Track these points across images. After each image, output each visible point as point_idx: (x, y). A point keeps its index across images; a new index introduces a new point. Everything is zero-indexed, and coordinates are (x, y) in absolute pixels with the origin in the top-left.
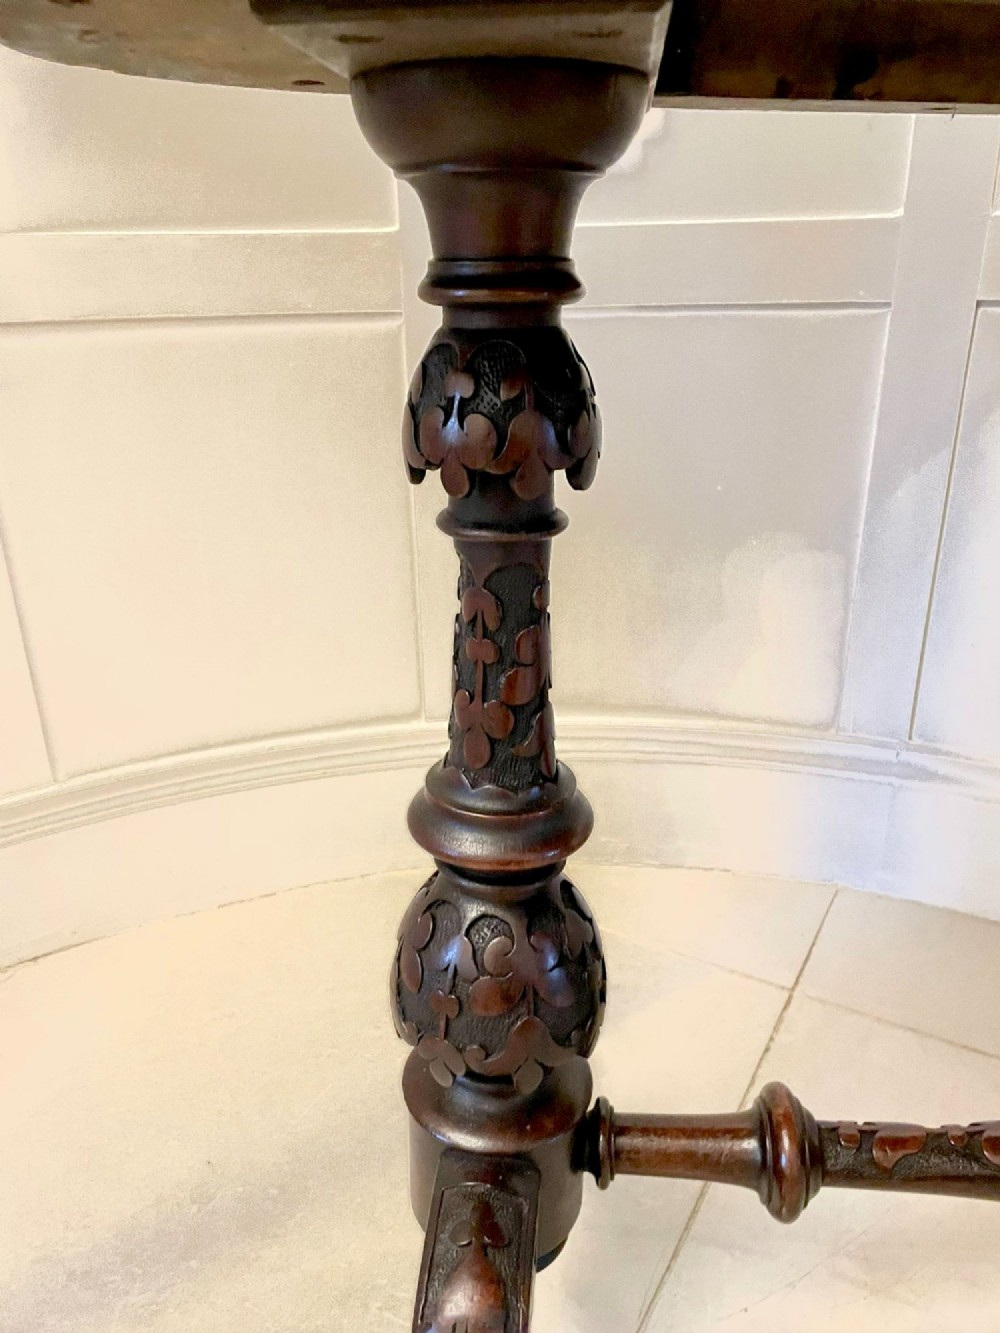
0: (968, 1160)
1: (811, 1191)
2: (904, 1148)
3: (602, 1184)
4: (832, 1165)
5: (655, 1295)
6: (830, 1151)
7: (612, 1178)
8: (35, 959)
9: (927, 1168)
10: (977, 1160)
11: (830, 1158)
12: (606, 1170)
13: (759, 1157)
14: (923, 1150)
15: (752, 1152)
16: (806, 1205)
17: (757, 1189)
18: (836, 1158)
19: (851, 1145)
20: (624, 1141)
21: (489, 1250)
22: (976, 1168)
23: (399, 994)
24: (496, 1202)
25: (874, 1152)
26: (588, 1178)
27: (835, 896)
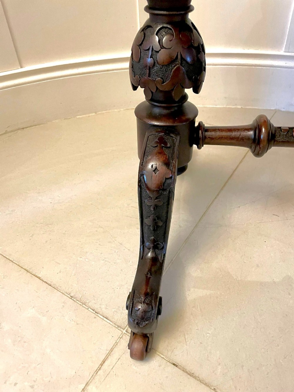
1: (269, 148)
3: (199, 148)
5: (211, 204)
6: (278, 133)
7: (203, 146)
8: (23, 128)
12: (201, 142)
13: (253, 137)
15: (251, 135)
16: (266, 152)
17: (251, 148)
19: (285, 131)
20: (208, 134)
21: (163, 148)
23: (132, 67)
24: (166, 138)
25: (293, 133)
26: (195, 146)
27: (275, 113)
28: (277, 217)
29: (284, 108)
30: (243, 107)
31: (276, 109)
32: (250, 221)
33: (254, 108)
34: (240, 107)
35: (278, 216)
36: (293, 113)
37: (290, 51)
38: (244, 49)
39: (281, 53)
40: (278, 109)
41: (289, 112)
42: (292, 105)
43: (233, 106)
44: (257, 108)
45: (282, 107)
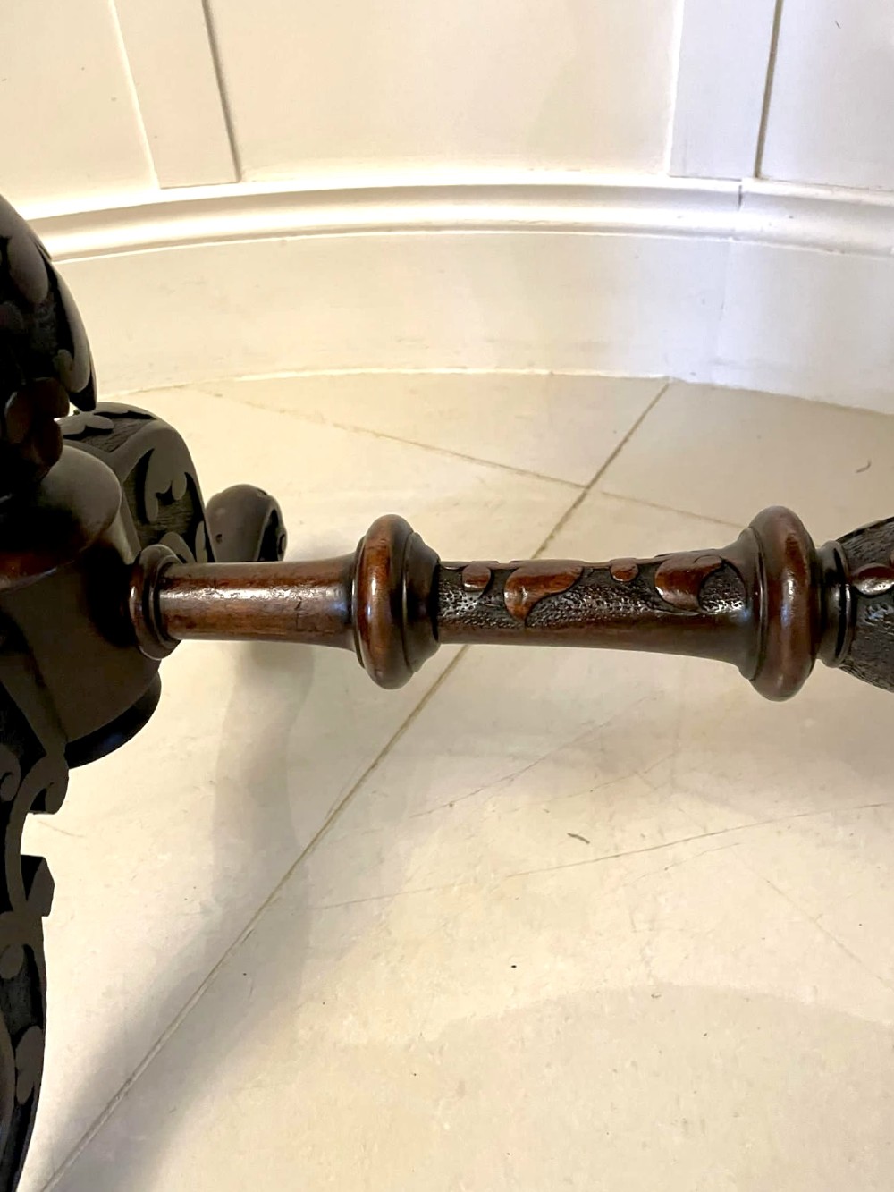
0: (631, 598)
2: (547, 587)
4: (449, 613)
6: (448, 596)
9: (576, 611)
10: (645, 598)
11: (447, 605)
14: (572, 588)
18: (455, 604)
19: (475, 587)
22: (642, 607)
25: (506, 595)
27: (664, 391)
28: (584, 843)
29: (693, 374)
30: (555, 372)
31: (666, 378)
32: (478, 869)
33: (594, 373)
34: (544, 372)
35: (588, 842)
36: (724, 389)
37: (688, 172)
38: (532, 170)
39: (660, 178)
40: (674, 379)
41: (710, 388)
42: (718, 362)
43: (522, 368)
44: (602, 373)
45: (687, 369)
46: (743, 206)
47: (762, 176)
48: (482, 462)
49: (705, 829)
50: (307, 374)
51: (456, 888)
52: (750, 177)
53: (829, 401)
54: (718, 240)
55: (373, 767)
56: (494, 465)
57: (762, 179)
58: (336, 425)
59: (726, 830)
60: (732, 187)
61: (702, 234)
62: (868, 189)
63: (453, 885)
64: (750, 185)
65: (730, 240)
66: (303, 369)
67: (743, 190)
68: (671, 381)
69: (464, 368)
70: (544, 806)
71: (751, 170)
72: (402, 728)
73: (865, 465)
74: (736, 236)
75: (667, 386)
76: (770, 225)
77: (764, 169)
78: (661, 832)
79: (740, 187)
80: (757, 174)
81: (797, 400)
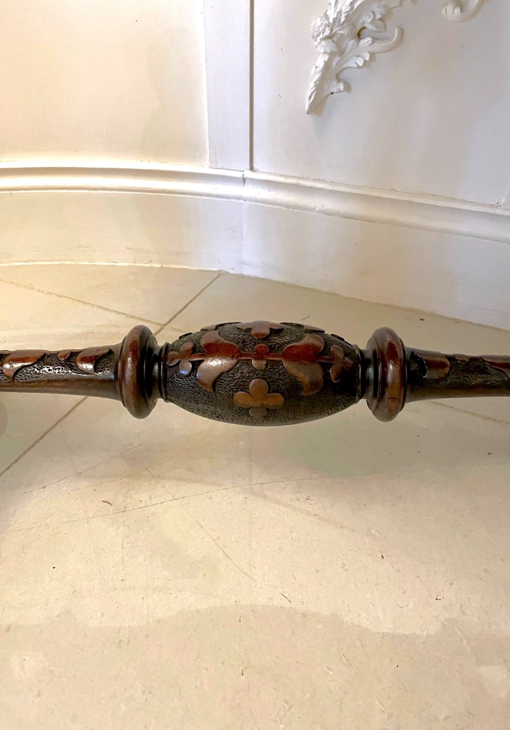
0: (65, 368)
2: (24, 362)
9: (39, 374)
10: (71, 368)
14: (37, 363)
27: (218, 277)
28: (109, 505)
29: (233, 269)
30: (164, 266)
31: (220, 271)
34: (159, 266)
35: (111, 505)
36: (248, 277)
37: (219, 166)
38: (142, 161)
39: (206, 169)
40: (224, 271)
41: (242, 276)
42: (243, 263)
43: (147, 263)
44: (187, 267)
45: (230, 267)
46: (246, 185)
47: (254, 169)
48: (112, 311)
49: (174, 497)
50: (30, 263)
51: (35, 529)
52: (248, 170)
53: (298, 284)
54: (236, 201)
55: (8, 468)
56: (118, 313)
57: (254, 171)
58: (39, 291)
59: (184, 497)
60: (239, 175)
61: (228, 197)
62: (303, 178)
63: (34, 528)
64: (249, 174)
65: (242, 201)
66: (28, 261)
67: (245, 176)
68: (221, 272)
69: (116, 262)
70: (94, 487)
71: (248, 167)
72: (29, 449)
73: (307, 316)
74: (245, 199)
75: (220, 274)
76: (259, 194)
77: (255, 166)
78: (150, 498)
79: (243, 175)
80: (252, 168)
81: (283, 284)
